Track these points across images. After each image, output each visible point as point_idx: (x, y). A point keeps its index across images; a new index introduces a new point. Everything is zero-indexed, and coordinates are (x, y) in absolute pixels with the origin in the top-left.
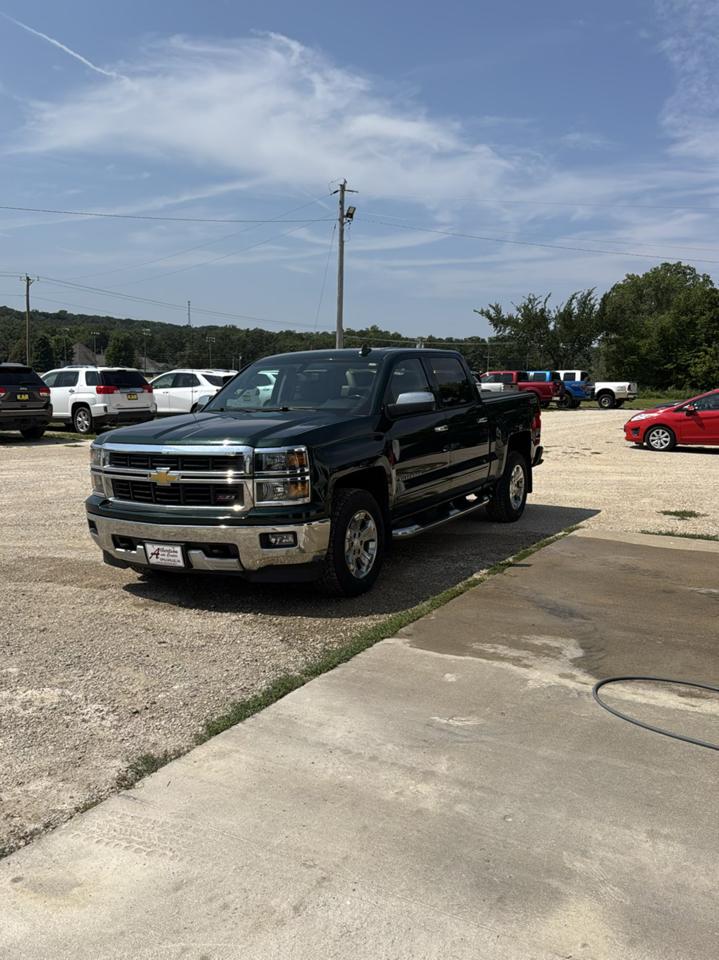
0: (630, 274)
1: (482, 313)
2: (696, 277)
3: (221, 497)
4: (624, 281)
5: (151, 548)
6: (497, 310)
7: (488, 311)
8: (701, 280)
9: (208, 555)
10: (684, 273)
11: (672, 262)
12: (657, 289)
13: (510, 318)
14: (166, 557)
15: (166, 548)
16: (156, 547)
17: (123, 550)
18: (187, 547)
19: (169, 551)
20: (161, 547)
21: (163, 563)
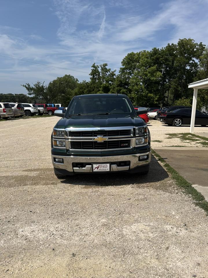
0: (58, 77)
1: (23, 86)
2: (74, 79)
3: (122, 145)
4: (57, 79)
5: (95, 166)
6: (29, 86)
7: (26, 85)
8: (76, 80)
9: (118, 166)
10: (71, 78)
11: (68, 75)
12: (66, 81)
13: (32, 88)
14: (102, 168)
15: (103, 165)
16: (98, 165)
17: (78, 168)
18: (111, 163)
19: (104, 166)
20: (100, 165)
21: (100, 171)
